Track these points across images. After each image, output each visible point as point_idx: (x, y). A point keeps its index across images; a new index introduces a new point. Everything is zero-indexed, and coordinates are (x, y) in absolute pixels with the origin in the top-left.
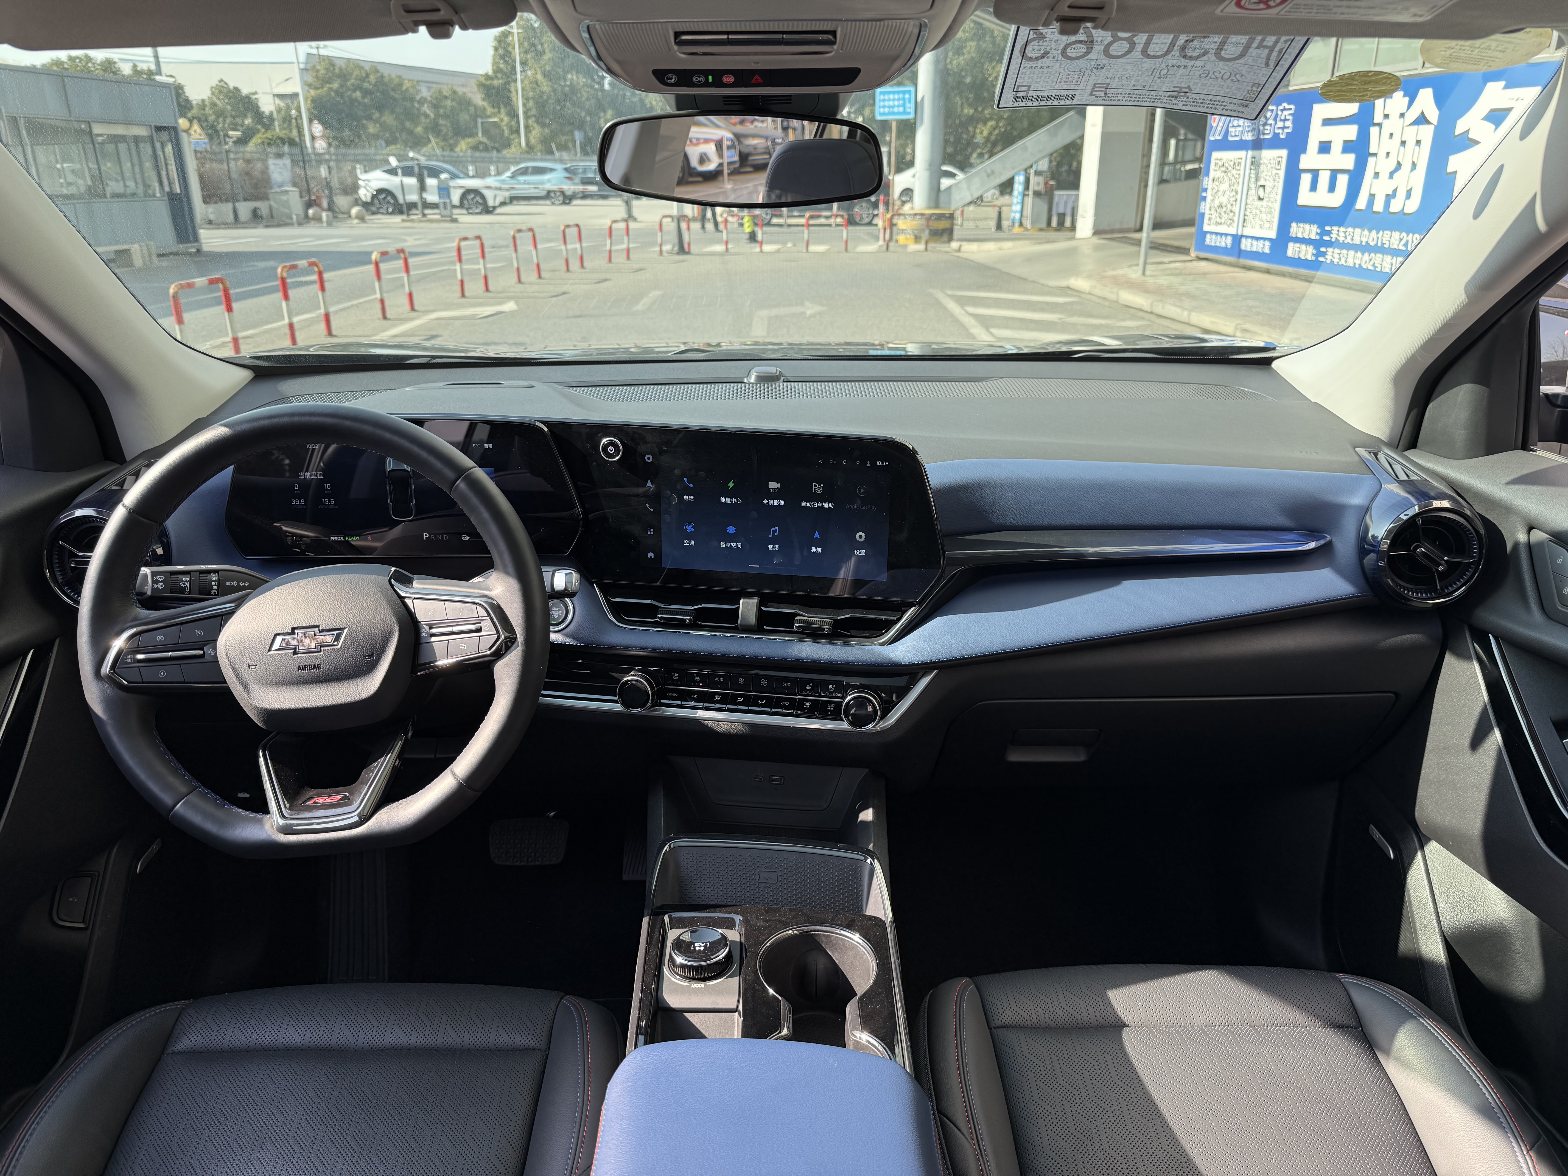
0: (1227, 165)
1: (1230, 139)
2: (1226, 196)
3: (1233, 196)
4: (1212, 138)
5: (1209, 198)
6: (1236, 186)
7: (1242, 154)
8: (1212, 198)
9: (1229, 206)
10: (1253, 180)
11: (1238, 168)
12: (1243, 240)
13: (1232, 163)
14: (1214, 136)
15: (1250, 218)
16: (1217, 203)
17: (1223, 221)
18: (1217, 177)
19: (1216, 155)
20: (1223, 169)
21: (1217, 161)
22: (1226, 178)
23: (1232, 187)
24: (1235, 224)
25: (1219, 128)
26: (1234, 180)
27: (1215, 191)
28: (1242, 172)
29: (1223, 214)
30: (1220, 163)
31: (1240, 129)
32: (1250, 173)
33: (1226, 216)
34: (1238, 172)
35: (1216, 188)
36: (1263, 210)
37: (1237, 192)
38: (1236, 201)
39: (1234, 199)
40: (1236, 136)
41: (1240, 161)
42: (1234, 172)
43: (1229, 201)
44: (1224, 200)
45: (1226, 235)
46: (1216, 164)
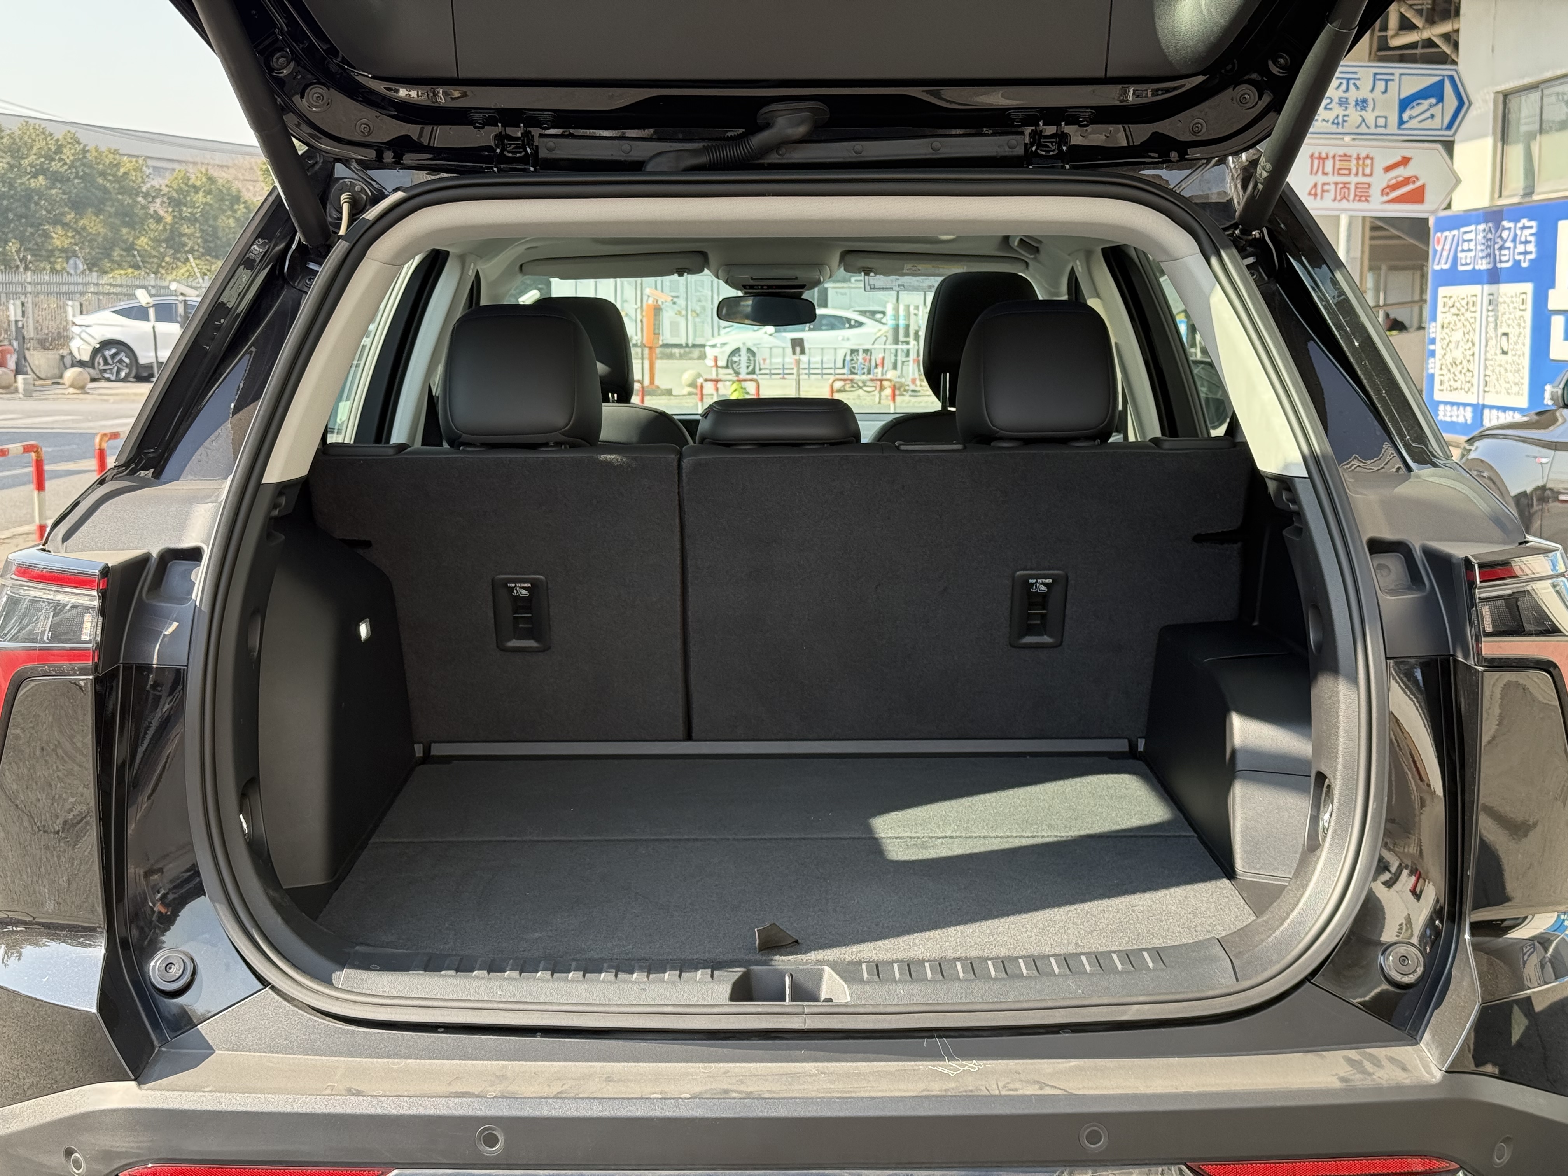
0: (1457, 305)
1: (1461, 268)
2: (1461, 349)
3: (1470, 349)
4: (1437, 268)
5: (1439, 353)
6: (1471, 333)
7: (1476, 289)
8: (1443, 352)
9: (1465, 363)
10: (1492, 325)
11: (1473, 309)
12: (1486, 412)
13: (1464, 303)
14: (1438, 264)
15: (1492, 380)
16: (1449, 359)
17: (1458, 385)
18: (1446, 321)
19: (1443, 291)
20: (1454, 310)
21: (1445, 300)
22: (1459, 325)
23: (1467, 336)
24: (1475, 389)
25: (1445, 253)
26: (1469, 327)
27: (1446, 342)
28: (1478, 315)
29: (1457, 373)
30: (1450, 303)
31: (1472, 254)
32: (1488, 316)
33: (1462, 377)
34: (1473, 315)
35: (1447, 337)
36: (1509, 367)
37: (1473, 344)
38: (1473, 355)
39: (1471, 353)
40: (1467, 264)
41: (1474, 299)
42: (1468, 315)
43: (1464, 357)
44: (1458, 354)
45: (1465, 405)
46: (1444, 305)
